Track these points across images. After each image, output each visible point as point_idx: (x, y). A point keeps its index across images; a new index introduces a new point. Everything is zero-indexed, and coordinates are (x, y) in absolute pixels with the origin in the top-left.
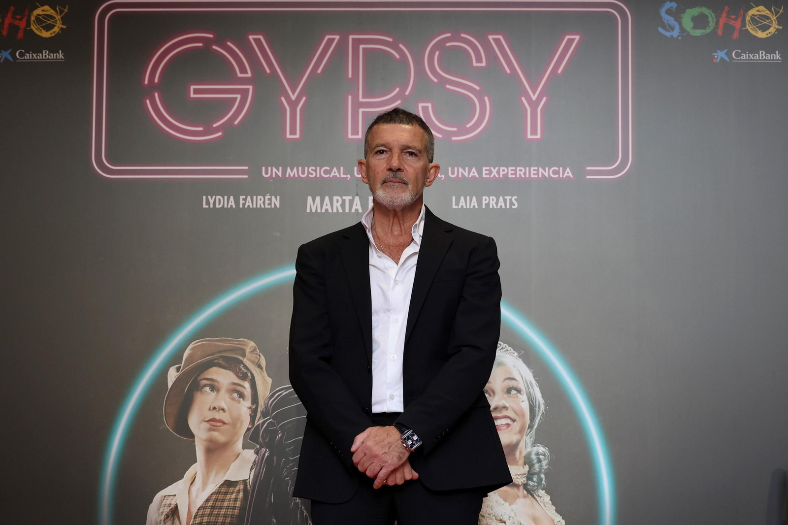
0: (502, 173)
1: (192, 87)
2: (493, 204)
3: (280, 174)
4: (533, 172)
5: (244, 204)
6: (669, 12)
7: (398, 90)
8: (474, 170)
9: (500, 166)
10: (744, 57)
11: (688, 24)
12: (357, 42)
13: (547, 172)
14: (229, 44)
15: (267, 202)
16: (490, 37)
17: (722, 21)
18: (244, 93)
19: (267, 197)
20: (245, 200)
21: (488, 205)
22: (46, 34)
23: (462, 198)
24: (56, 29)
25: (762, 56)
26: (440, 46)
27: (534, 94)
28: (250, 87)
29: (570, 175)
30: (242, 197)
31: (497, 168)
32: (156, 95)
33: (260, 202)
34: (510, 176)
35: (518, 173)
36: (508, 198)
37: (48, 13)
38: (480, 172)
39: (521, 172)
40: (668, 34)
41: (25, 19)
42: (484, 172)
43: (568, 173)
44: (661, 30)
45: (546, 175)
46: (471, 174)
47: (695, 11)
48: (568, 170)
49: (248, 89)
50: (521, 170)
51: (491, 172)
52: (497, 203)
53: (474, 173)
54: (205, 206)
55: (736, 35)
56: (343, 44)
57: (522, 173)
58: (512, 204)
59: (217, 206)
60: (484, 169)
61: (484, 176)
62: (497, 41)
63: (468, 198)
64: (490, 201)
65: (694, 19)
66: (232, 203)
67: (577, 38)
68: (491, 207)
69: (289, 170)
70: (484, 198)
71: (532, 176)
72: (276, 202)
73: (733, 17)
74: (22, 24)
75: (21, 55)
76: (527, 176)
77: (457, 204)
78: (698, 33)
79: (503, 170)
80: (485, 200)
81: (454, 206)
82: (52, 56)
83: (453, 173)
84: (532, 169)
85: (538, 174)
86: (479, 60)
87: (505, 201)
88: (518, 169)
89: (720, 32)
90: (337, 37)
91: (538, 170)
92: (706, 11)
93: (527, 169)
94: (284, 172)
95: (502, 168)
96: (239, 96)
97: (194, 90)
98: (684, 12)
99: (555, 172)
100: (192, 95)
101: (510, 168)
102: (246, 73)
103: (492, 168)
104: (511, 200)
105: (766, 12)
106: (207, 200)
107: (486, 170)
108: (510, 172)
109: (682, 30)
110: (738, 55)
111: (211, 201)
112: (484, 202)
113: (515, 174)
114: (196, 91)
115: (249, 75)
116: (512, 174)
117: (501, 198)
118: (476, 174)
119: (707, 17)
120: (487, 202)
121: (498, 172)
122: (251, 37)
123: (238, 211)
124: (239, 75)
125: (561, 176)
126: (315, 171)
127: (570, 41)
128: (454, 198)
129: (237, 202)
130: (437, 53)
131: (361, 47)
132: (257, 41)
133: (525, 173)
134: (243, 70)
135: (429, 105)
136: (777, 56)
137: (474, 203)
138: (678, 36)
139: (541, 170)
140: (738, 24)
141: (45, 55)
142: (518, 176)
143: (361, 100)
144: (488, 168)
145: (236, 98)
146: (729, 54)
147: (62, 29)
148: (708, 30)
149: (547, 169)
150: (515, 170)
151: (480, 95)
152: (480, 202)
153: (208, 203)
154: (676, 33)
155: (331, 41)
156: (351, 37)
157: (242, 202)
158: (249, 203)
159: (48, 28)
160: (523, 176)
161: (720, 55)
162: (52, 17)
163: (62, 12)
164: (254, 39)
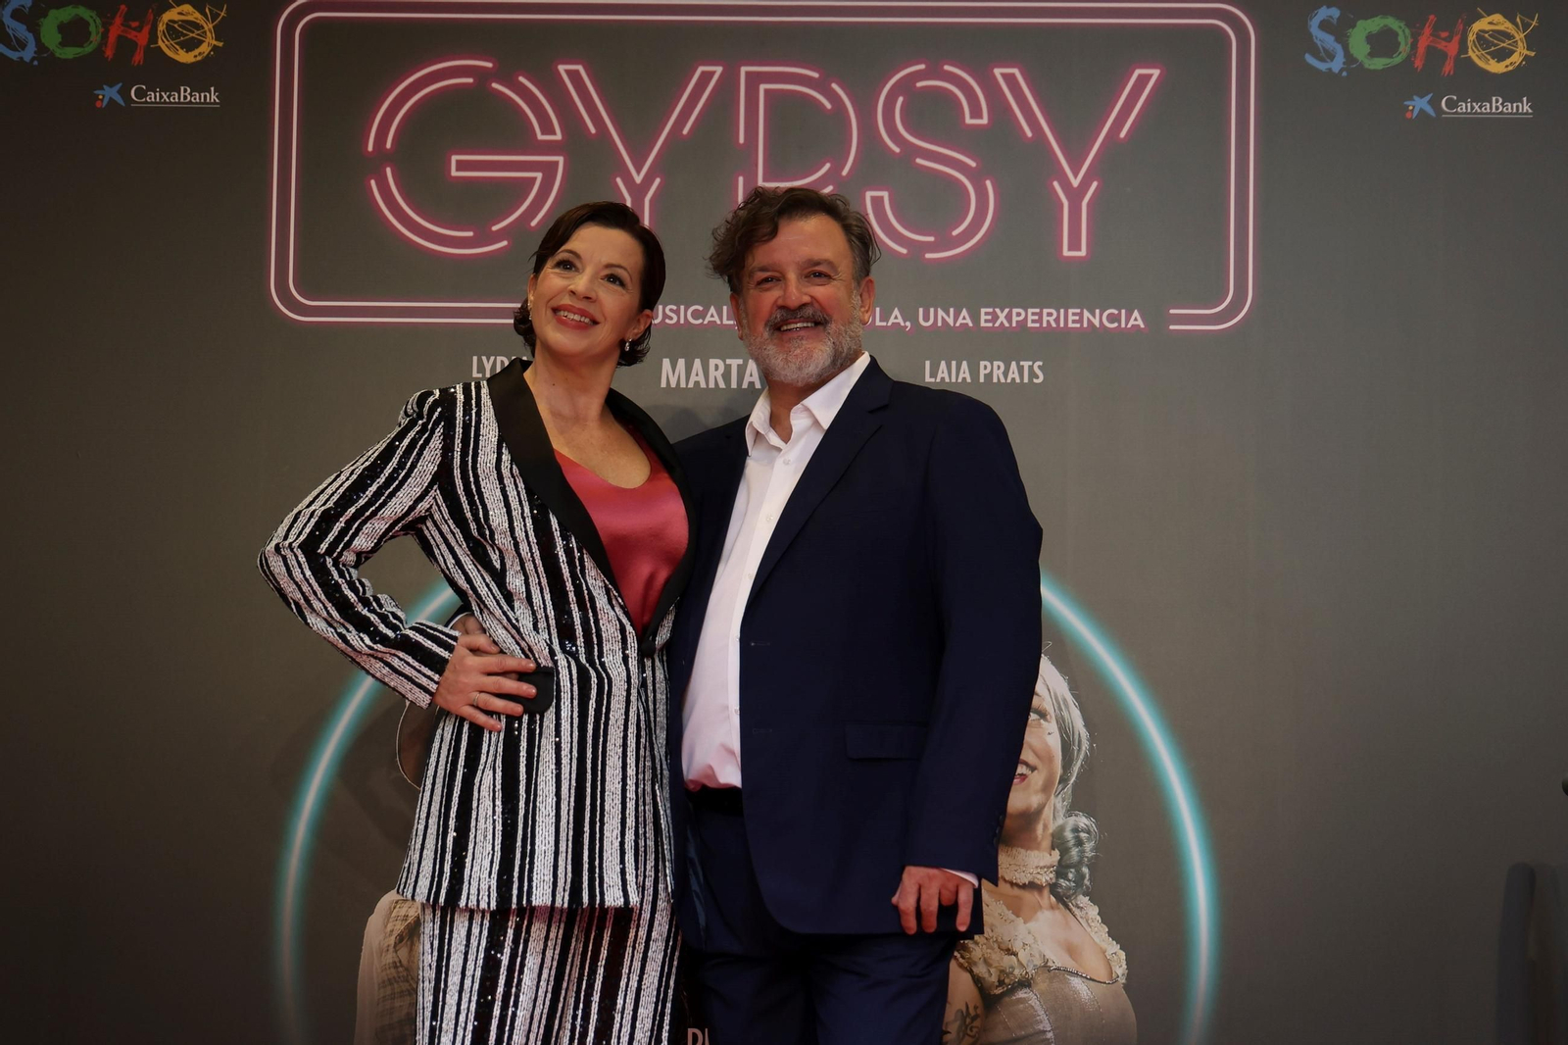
0: (1015, 319)
1: (454, 158)
2: (998, 374)
4: (1071, 318)
6: (1325, 26)
7: (828, 166)
8: (964, 312)
9: (1011, 307)
10: (1463, 107)
11: (1359, 47)
12: (754, 80)
13: (1097, 319)
14: (522, 79)
16: (997, 72)
17: (1424, 42)
18: (549, 170)
21: (989, 376)
22: (185, 57)
23: (943, 364)
24: (205, 48)
25: (1496, 106)
26: (906, 86)
27: (1076, 175)
28: (560, 159)
29: (1140, 323)
31: (1007, 310)
32: (388, 170)
34: (1030, 324)
35: (1045, 318)
36: (1026, 364)
37: (190, 18)
38: (975, 317)
39: (1050, 317)
40: (1322, 66)
41: (147, 29)
42: (983, 317)
44: (1309, 59)
45: (1096, 322)
46: (960, 321)
47: (1374, 24)
48: (1136, 314)
49: (556, 163)
50: (1050, 314)
51: (995, 317)
52: (1006, 374)
53: (965, 318)
55: (1448, 67)
56: (728, 83)
57: (1051, 319)
58: (1033, 374)
60: (983, 311)
61: (983, 324)
62: (1010, 79)
63: (954, 363)
64: (994, 370)
65: (1371, 38)
67: (1156, 73)
68: (995, 380)
70: (982, 363)
71: (1070, 325)
73: (1444, 35)
74: (142, 38)
75: (140, 94)
76: (1062, 325)
77: (934, 374)
78: (1379, 64)
79: (1018, 314)
80: (984, 367)
82: (197, 97)
83: (926, 319)
84: (1071, 311)
85: (1080, 321)
86: (976, 112)
87: (1021, 369)
88: (1045, 311)
89: (1418, 64)
90: (719, 70)
91: (1081, 315)
92: (1393, 23)
93: (1062, 311)
95: (1015, 311)
96: (539, 175)
97: (458, 162)
98: (1354, 26)
99: (1112, 318)
100: (454, 173)
101: (1030, 311)
102: (553, 133)
103: (998, 310)
104: (1031, 368)
105: (1505, 25)
106: (480, 361)
107: (986, 314)
108: (1030, 318)
109: (1350, 59)
110: (1451, 104)
111: (489, 365)
112: (982, 372)
113: (1040, 321)
114: (461, 166)
115: (558, 136)
116: (1033, 321)
117: (1014, 364)
118: (969, 321)
119: (1397, 35)
120: (988, 370)
121: (1009, 317)
122: (562, 68)
124: (540, 137)
125: (1123, 325)
126: (677, 312)
127: (1143, 80)
128: (928, 363)
130: (900, 99)
131: (763, 87)
132: (574, 76)
133: (1057, 320)
134: (547, 128)
135: (885, 195)
136: (1525, 107)
137: (965, 373)
138: (1341, 71)
139: (1086, 314)
140: (1452, 48)
141: (185, 95)
142: (1045, 325)
143: (761, 184)
144: (991, 310)
145: (535, 179)
146: (1435, 103)
147: (215, 48)
148: (1397, 60)
150: (1040, 315)
151: (976, 177)
152: (974, 371)
153: (482, 368)
154: (1337, 65)
155: (706, 77)
156: (744, 70)
159: (190, 45)
160: (1054, 325)
161: (1419, 104)
162: (198, 27)
163: (214, 17)
164: (567, 71)
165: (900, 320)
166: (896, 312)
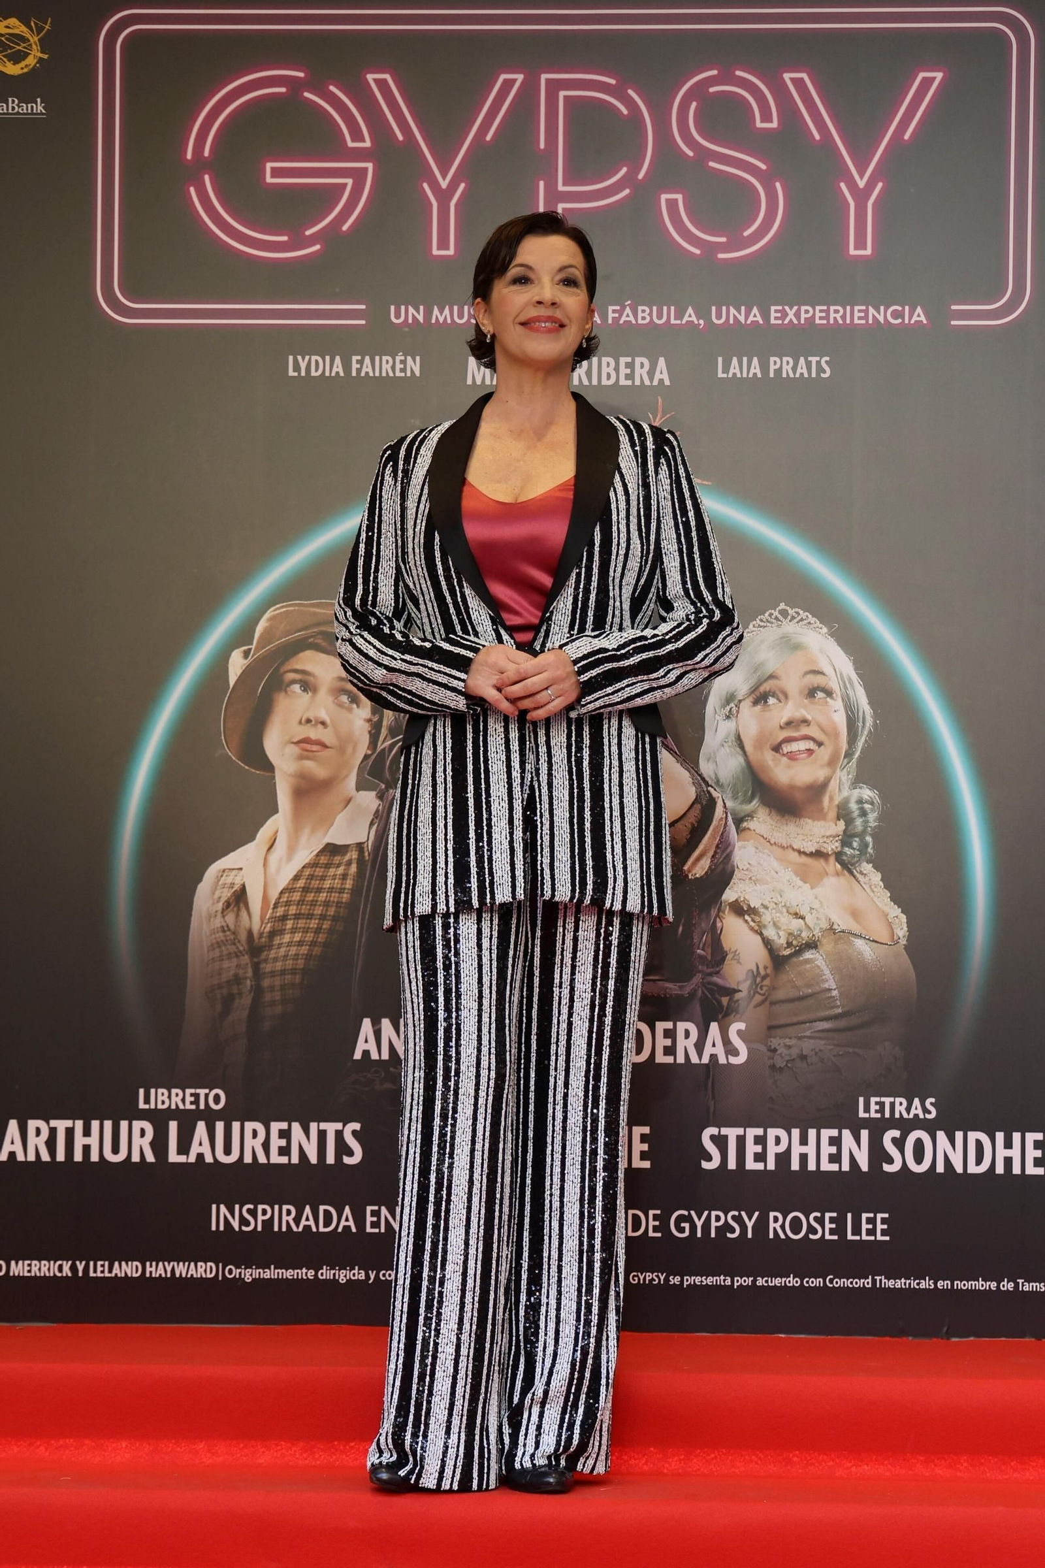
0: (803, 316)
1: (269, 165)
2: (787, 369)
3: (421, 318)
4: (857, 315)
5: (359, 371)
7: (624, 170)
8: (755, 310)
9: (800, 305)
12: (554, 87)
13: (882, 315)
14: (332, 88)
15: (399, 366)
16: (787, 76)
18: (359, 176)
19: (398, 359)
20: (361, 362)
21: (778, 371)
22: (12, 69)
23: (735, 360)
24: (31, 61)
26: (698, 92)
27: (861, 176)
28: (370, 166)
29: (923, 318)
30: (355, 358)
31: (795, 308)
32: (207, 178)
33: (385, 366)
34: (818, 321)
35: (832, 315)
36: (814, 360)
37: (16, 31)
38: (765, 314)
39: (836, 313)
42: (773, 315)
43: (920, 316)
45: (881, 319)
46: (751, 318)
48: (919, 310)
49: (366, 169)
50: (836, 311)
51: (785, 314)
52: (794, 369)
53: (756, 316)
54: (291, 373)
56: (529, 88)
57: (838, 316)
58: (820, 370)
59: (313, 374)
60: (773, 308)
61: (773, 321)
62: (798, 83)
63: (745, 359)
64: (784, 365)
66: (338, 367)
67: (939, 76)
68: (784, 375)
69: (436, 311)
70: (772, 359)
71: (856, 321)
72: (414, 366)
76: (848, 321)
77: (726, 370)
79: (806, 312)
80: (774, 363)
81: (721, 375)
82: (25, 108)
83: (719, 316)
84: (856, 308)
85: (866, 317)
86: (766, 117)
87: (809, 364)
88: (832, 308)
90: (520, 77)
91: (866, 312)
93: (848, 308)
94: (428, 314)
95: (803, 308)
96: (349, 182)
97: (273, 169)
99: (896, 315)
100: (269, 179)
101: (818, 308)
102: (363, 140)
103: (787, 308)
104: (818, 363)
106: (296, 362)
107: (776, 311)
108: (818, 314)
111: (303, 365)
112: (772, 368)
113: (827, 318)
114: (276, 173)
115: (367, 144)
116: (821, 318)
117: (802, 360)
118: (759, 319)
120: (778, 366)
121: (798, 315)
122: (370, 77)
123: (348, 381)
124: (350, 144)
125: (907, 321)
127: (928, 82)
128: (720, 359)
129: (347, 366)
130: (694, 105)
131: (562, 94)
132: (382, 84)
133: (844, 317)
134: (357, 136)
135: (679, 197)
137: (756, 369)
139: (871, 311)
141: (13, 106)
142: (832, 321)
143: (561, 188)
144: (780, 308)
145: (345, 185)
147: (40, 60)
149: (882, 308)
150: (827, 311)
151: (767, 179)
152: (764, 367)
153: (297, 368)
155: (508, 84)
156: (544, 77)
157: (355, 366)
158: (367, 368)
159: (17, 58)
160: (840, 322)
162: (23, 39)
163: (40, 29)
164: (376, 80)
165: (694, 318)
166: (690, 310)
